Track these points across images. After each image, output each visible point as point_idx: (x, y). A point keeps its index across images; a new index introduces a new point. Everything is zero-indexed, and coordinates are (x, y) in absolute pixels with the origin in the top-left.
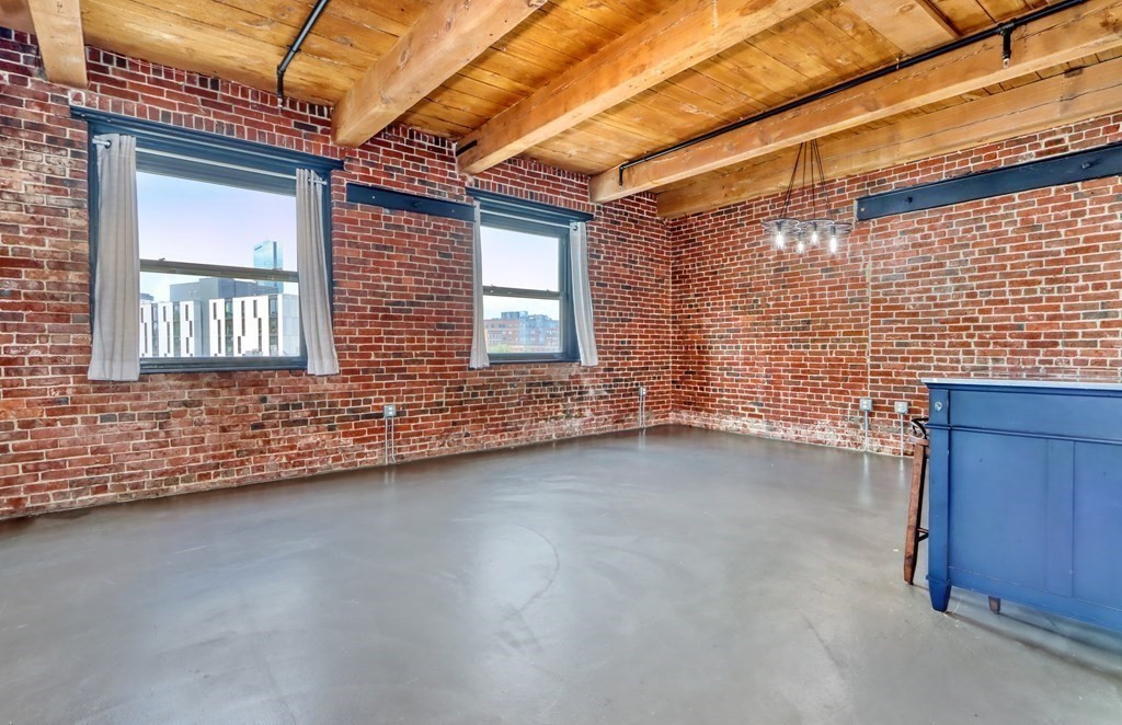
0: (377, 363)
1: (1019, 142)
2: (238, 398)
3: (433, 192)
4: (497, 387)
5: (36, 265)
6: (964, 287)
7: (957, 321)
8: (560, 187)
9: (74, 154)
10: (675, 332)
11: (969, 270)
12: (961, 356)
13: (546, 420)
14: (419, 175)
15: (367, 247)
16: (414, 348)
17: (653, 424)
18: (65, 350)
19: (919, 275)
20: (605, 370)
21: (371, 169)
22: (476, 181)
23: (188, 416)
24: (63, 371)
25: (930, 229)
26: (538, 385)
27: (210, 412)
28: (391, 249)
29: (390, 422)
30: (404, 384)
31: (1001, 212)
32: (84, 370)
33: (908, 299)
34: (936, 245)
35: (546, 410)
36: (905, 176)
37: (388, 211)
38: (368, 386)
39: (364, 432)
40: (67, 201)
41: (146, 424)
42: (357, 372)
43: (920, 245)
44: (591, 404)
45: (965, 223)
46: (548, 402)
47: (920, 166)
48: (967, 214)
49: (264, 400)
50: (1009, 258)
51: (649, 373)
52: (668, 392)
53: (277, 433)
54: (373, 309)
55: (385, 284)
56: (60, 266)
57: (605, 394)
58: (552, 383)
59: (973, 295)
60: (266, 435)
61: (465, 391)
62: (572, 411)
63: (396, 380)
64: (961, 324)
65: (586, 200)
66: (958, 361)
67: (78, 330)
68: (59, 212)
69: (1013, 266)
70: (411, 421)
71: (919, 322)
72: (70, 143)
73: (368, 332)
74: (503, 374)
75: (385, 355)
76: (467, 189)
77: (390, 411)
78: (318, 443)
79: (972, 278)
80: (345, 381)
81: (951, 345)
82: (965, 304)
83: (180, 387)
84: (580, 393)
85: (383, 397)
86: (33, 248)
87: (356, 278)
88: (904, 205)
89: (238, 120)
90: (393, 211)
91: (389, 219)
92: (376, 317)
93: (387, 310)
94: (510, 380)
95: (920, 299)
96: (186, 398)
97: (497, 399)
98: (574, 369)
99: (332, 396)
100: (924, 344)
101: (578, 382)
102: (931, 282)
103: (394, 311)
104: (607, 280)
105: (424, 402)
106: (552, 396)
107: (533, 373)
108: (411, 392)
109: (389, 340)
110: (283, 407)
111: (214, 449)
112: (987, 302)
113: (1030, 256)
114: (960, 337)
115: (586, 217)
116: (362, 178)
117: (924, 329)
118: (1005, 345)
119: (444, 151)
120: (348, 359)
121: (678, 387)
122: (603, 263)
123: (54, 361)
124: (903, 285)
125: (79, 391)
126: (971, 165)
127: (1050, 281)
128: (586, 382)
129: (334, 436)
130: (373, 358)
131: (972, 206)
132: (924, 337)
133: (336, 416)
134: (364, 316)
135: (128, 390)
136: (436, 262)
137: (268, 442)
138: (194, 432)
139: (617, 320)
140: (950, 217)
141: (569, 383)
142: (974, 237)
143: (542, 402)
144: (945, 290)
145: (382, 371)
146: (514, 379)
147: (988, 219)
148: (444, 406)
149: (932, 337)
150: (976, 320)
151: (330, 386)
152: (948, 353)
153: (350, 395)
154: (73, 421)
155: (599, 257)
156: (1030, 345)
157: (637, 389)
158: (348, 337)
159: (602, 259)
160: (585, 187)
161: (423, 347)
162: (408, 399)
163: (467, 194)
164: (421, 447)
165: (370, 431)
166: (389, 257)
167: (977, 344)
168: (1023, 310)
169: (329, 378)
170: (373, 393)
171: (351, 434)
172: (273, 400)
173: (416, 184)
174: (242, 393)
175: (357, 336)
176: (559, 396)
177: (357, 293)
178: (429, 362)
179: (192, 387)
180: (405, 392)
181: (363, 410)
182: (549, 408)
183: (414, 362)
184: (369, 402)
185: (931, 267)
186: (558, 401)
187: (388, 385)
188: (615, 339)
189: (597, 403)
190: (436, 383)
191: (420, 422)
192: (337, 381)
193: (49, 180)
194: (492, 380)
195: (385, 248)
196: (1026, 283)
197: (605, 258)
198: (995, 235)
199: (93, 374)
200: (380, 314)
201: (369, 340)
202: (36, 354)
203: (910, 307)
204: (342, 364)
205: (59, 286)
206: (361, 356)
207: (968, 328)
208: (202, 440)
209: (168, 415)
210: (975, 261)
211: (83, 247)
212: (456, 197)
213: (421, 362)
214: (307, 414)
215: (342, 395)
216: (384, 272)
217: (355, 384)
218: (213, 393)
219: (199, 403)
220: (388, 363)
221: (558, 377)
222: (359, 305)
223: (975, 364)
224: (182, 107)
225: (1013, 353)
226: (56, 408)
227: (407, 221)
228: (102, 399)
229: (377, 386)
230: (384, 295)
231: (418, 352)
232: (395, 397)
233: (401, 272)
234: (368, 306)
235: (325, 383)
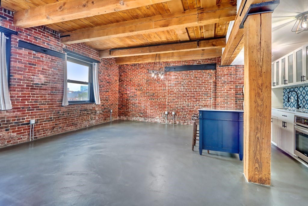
0: (28, 105)
1: (194, 60)
3: (51, 48)
4: (71, 112)
6: (185, 88)
7: (184, 95)
8: (91, 52)
10: (119, 95)
11: (185, 85)
12: (184, 102)
13: (85, 121)
14: (47, 41)
15: (26, 63)
16: (43, 99)
17: (113, 120)
19: (177, 85)
20: (102, 105)
21: (29, 37)
22: (66, 47)
25: (179, 75)
26: (83, 110)
28: (36, 65)
29: (32, 126)
30: (38, 112)
31: (191, 74)
33: (175, 90)
34: (180, 79)
35: (85, 118)
36: (174, 64)
37: (34, 52)
38: (24, 113)
39: (21, 130)
42: (20, 108)
43: (177, 79)
44: (98, 115)
45: (185, 75)
46: (86, 115)
47: (177, 62)
48: (185, 73)
50: (192, 83)
51: (113, 106)
52: (117, 111)
54: (27, 86)
55: (32, 77)
57: (102, 112)
58: (87, 110)
59: (186, 90)
61: (60, 113)
62: (93, 118)
63: (35, 111)
64: (184, 96)
65: (98, 57)
66: (184, 103)
69: (193, 85)
70: (40, 125)
71: (177, 95)
73: (25, 94)
74: (73, 107)
75: (31, 102)
76: (63, 49)
77: (33, 122)
78: (1, 136)
79: (186, 86)
80: (14, 112)
81: (183, 100)
82: (185, 92)
84: (95, 112)
85: (30, 117)
87: (21, 74)
88: (173, 70)
90: (36, 52)
91: (35, 55)
92: (28, 89)
93: (33, 86)
94: (75, 109)
95: (177, 90)
97: (71, 116)
98: (93, 105)
99: (8, 117)
100: (178, 100)
101: (94, 109)
102: (179, 87)
103: (35, 86)
104: (103, 80)
105: (45, 118)
106: (87, 114)
107: (82, 107)
108: (41, 114)
109: (33, 97)
112: (189, 92)
113: (196, 83)
114: (184, 98)
115: (98, 62)
116: (25, 39)
117: (178, 97)
118: (192, 100)
119: (56, 35)
120: (16, 103)
121: (120, 110)
122: (102, 75)
124: (174, 87)
126: (186, 63)
127: (199, 88)
128: (97, 109)
129: (8, 133)
130: (26, 103)
131: (186, 72)
132: (178, 98)
133: (10, 125)
134: (24, 88)
136: (52, 71)
139: (105, 91)
140: (182, 74)
141: (92, 109)
142: (186, 78)
143: (84, 116)
144: (181, 88)
145: (30, 108)
146: (76, 109)
147: (189, 75)
148: (53, 119)
149: (179, 98)
150: (187, 95)
151: (8, 114)
152: (182, 102)
153: (16, 117)
155: (101, 73)
156: (196, 100)
157: (110, 111)
158: (16, 95)
159: (102, 74)
160: (98, 53)
161: (46, 99)
162: (39, 117)
163: (63, 50)
164: (43, 133)
165: (24, 130)
166: (34, 68)
167: (187, 100)
168: (195, 93)
169: (8, 111)
170: (26, 116)
171: (16, 131)
173: (46, 44)
175: (20, 95)
176: (89, 113)
177: (21, 80)
178: (48, 104)
180: (38, 115)
181: (21, 122)
182: (86, 117)
183: (42, 104)
184: (24, 119)
185: (179, 83)
186: (89, 115)
187: (32, 113)
188: (105, 97)
189: (100, 115)
190: (50, 111)
191: (44, 125)
192: (11, 112)
194: (69, 110)
195: (33, 65)
196: (195, 88)
197: (103, 74)
198: (190, 78)
200: (30, 88)
201: (25, 97)
203: (175, 91)
204: (13, 105)
206: (22, 102)
207: (185, 97)
210: (187, 83)
212: (59, 51)
213: (45, 104)
215: (12, 117)
216: (32, 73)
217: (19, 113)
220: (32, 105)
221: (89, 108)
222: (22, 84)
223: (187, 104)
225: (193, 102)
227: (41, 56)
229: (28, 113)
230: (32, 81)
231: (44, 101)
232: (34, 117)
233: (39, 73)
234: (25, 85)
235: (5, 113)
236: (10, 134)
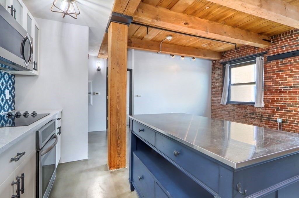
0: (277, 106)
2: (241, 110)
5: (216, 87)
9: (221, 70)
14: (295, 43)
15: (274, 72)
16: (292, 102)
18: (219, 99)
21: (276, 50)
23: (233, 112)
24: (218, 102)
27: (236, 112)
28: (283, 71)
29: (280, 124)
30: (287, 113)
32: (220, 103)
37: (281, 60)
38: (273, 112)
39: (271, 125)
40: (219, 77)
41: (227, 112)
42: (270, 107)
49: (246, 111)
53: (248, 119)
55: (280, 82)
56: (218, 87)
60: (246, 119)
63: (284, 111)
67: (220, 96)
68: (219, 79)
70: (290, 125)
72: (220, 68)
73: (274, 96)
75: (279, 103)
77: (279, 120)
78: (258, 124)
80: (266, 109)
83: (232, 107)
85: (278, 116)
86: (216, 85)
87: (270, 81)
89: (243, 53)
90: (283, 59)
91: (282, 62)
92: (277, 92)
93: (281, 90)
96: (233, 109)
99: (262, 113)
103: (284, 90)
105: (296, 120)
108: (290, 116)
109: (281, 99)
110: (250, 114)
111: (237, 119)
116: (272, 53)
120: (267, 104)
123: (218, 101)
125: (220, 106)
130: (275, 104)
133: (263, 118)
134: (273, 92)
135: (225, 106)
137: (246, 121)
138: (233, 115)
145: (278, 108)
151: (262, 110)
153: (267, 114)
154: (219, 110)
158: (267, 98)
161: (296, 102)
162: (288, 118)
165: (274, 125)
166: (282, 74)
169: (261, 108)
170: (275, 114)
171: (267, 124)
172: (248, 112)
174: (242, 109)
175: (270, 97)
177: (270, 86)
179: (234, 107)
180: (288, 116)
181: (271, 118)
183: (292, 106)
184: (274, 116)
187: (280, 112)
191: (294, 127)
192: (264, 109)
193: (218, 75)
195: (280, 71)
199: (221, 103)
200: (278, 91)
201: (274, 99)
202: (216, 100)
204: (265, 105)
205: (218, 90)
206: (271, 103)
208: (235, 117)
209: (230, 112)
211: (221, 84)
213: (295, 107)
214: (255, 116)
215: (265, 113)
216: (279, 78)
217: (269, 111)
218: (237, 108)
219: (235, 110)
220: (281, 106)
222: (271, 89)
224: (233, 56)
226: (218, 108)
227: (290, 61)
228: (222, 107)
229: (276, 112)
230: (280, 85)
231: (294, 103)
232: (283, 117)
233: (287, 77)
234: (274, 89)
235: (260, 109)
236: (263, 124)
